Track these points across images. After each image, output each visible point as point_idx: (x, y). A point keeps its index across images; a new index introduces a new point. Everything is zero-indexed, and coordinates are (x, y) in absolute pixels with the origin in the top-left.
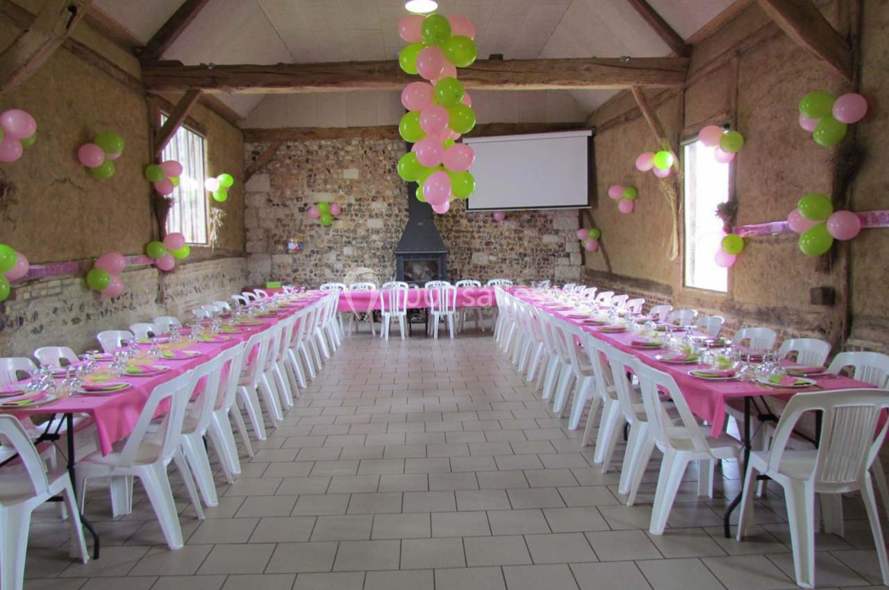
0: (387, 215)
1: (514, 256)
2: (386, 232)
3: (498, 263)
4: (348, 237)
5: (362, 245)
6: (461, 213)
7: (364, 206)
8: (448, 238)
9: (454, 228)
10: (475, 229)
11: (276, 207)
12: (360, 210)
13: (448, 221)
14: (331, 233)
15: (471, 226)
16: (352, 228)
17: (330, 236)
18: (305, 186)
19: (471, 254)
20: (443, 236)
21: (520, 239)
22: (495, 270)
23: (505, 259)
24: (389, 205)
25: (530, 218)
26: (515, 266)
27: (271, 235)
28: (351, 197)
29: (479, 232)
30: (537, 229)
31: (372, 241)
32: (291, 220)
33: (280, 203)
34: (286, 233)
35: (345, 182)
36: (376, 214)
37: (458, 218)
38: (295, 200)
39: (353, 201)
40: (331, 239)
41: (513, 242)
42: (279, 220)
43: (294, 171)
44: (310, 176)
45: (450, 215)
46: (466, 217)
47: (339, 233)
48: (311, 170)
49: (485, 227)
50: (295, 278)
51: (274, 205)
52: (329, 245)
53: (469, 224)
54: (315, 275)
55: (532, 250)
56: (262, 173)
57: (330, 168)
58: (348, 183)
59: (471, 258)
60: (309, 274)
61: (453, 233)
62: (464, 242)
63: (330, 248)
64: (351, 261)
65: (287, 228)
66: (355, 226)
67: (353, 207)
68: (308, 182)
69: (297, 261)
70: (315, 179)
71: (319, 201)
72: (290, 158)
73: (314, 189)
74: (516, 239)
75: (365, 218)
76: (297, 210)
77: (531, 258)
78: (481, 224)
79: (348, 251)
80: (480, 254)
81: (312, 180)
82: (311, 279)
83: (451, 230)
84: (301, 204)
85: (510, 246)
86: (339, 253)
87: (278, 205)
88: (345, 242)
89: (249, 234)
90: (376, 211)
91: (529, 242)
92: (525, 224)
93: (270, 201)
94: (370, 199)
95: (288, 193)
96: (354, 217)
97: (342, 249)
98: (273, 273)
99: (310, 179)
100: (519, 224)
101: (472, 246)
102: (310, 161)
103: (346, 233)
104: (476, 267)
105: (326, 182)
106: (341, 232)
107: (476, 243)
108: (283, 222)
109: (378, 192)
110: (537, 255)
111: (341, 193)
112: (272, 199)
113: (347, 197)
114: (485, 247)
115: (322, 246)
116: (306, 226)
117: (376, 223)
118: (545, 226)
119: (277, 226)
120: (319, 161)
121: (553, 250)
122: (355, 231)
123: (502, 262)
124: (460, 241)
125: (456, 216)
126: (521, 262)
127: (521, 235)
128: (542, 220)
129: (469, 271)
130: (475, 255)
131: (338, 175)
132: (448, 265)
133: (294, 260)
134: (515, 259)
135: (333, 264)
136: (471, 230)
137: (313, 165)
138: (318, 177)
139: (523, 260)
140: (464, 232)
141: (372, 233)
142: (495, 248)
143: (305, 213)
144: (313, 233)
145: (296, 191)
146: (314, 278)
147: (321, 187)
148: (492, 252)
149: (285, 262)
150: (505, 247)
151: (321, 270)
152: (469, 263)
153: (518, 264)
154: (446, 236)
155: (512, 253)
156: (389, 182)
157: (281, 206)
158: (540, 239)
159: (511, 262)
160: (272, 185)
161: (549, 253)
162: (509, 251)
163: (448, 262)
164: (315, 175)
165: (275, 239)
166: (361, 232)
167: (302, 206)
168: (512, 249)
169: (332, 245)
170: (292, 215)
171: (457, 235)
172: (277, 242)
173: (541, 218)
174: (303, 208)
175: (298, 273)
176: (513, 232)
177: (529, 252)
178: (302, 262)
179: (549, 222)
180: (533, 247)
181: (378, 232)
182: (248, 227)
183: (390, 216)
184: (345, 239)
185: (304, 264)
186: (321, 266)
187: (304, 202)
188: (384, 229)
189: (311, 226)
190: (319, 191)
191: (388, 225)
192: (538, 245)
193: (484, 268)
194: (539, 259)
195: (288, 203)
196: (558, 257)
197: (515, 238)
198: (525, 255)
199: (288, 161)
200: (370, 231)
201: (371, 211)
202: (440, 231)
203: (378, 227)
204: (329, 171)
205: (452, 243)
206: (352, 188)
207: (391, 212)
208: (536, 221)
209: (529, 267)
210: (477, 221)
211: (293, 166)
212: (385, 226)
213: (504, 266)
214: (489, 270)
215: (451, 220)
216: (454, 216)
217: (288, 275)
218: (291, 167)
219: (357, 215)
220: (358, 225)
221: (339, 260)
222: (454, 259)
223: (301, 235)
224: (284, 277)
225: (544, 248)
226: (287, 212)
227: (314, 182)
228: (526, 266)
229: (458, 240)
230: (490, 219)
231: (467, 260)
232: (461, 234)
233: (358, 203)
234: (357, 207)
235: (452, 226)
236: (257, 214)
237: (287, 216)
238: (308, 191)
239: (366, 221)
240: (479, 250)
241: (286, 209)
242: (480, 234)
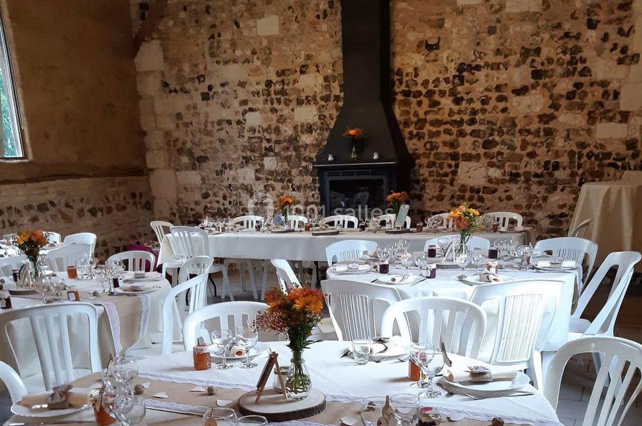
0: (322, 99)
1: (533, 168)
2: (321, 129)
3: (503, 182)
4: (269, 141)
5: (289, 153)
6: (443, 86)
7: (288, 85)
8: (420, 137)
9: (430, 117)
10: (466, 117)
11: (173, 93)
12: (283, 92)
13: (420, 104)
14: (247, 134)
15: (459, 112)
16: (274, 124)
17: (246, 139)
18: (207, 55)
19: (457, 166)
20: (411, 133)
21: (549, 132)
22: (496, 195)
23: (518, 175)
24: (326, 79)
25: (571, 88)
26: (535, 189)
27: (172, 140)
28: (270, 68)
29: (472, 122)
30: (586, 111)
31: (302, 146)
32: (193, 115)
33: (178, 88)
34: (190, 136)
35: (261, 43)
36: (307, 97)
37: (436, 97)
38: (197, 81)
39: (274, 78)
40: (247, 144)
41: (534, 141)
42: (179, 116)
43: (192, 31)
44: (212, 37)
45: (424, 91)
46: (453, 93)
47: (257, 134)
48: (213, 26)
49: (484, 111)
50: (206, 207)
51: (171, 91)
52: (244, 155)
53: (456, 108)
54: (230, 203)
55: (571, 154)
56: (152, 39)
57: (238, 21)
58: (265, 43)
59: (455, 173)
60: (222, 201)
61: (428, 127)
62: (445, 144)
63: (247, 160)
64: (275, 181)
65: (190, 129)
66: (278, 121)
67: (272, 89)
68: (211, 48)
69: (207, 182)
70: (219, 42)
71: (229, 81)
72: (185, 9)
73: (220, 59)
74: (542, 134)
75: (291, 106)
76: (200, 97)
77: (568, 171)
78: (477, 105)
79: (270, 163)
80: (472, 164)
81: (215, 44)
82: (225, 210)
83: (425, 120)
84: (203, 88)
85: (530, 149)
86: (258, 167)
87: (176, 91)
88: (266, 149)
89: (147, 139)
90: (309, 92)
91: (567, 138)
92: (563, 102)
93: (166, 85)
94: (298, 69)
95: (187, 68)
96: (276, 105)
97: (262, 160)
98: (180, 199)
99: (212, 43)
100: (550, 102)
101: (460, 150)
102: (211, 11)
103: (266, 134)
104: (463, 188)
105: (234, 45)
106: (259, 132)
107: (466, 145)
108: (185, 120)
109: (309, 57)
110: (580, 166)
111: (257, 63)
112: (168, 82)
113: (263, 68)
114: (481, 151)
115: (234, 156)
116: (212, 123)
117: (307, 114)
118: (601, 104)
119: (178, 126)
120: (223, 10)
121: (614, 156)
122: (277, 130)
123: (510, 181)
124: (438, 140)
125: (435, 92)
126: (546, 178)
127: (551, 125)
128: (598, 91)
129: (452, 197)
130: (464, 166)
131: (250, 30)
132: (416, 186)
133: (203, 179)
134: (536, 175)
135: (251, 185)
136: (457, 117)
137: (215, 18)
138: (222, 38)
139: (551, 175)
140: (446, 123)
141: (302, 132)
142: (500, 153)
143: (209, 101)
144: (222, 135)
145: (196, 66)
146: (229, 207)
147: (228, 56)
148: (495, 160)
149: (193, 182)
150: (518, 151)
151: (236, 195)
152: (452, 183)
153: (540, 183)
154: (415, 132)
155: (532, 161)
156: (324, 36)
157: (180, 93)
158: (589, 132)
159: (527, 181)
160: (165, 58)
161: (606, 162)
162: (525, 159)
163: (418, 182)
164: (219, 35)
165: (178, 147)
166: (287, 130)
167: (207, 91)
168: (532, 155)
169: (249, 153)
170: (195, 107)
171: (434, 129)
172: (180, 151)
173: (595, 87)
174: (208, 94)
175: (209, 199)
176: (536, 120)
177: (564, 160)
178: (212, 182)
179: (611, 97)
180: (575, 149)
181: (309, 129)
182: (145, 129)
183: (326, 99)
184: (265, 144)
185: (215, 185)
186: (237, 189)
187: (207, 83)
188: (319, 122)
189: (219, 123)
190: (226, 63)
191: (325, 116)
192: (582, 145)
193: (478, 191)
194: (583, 174)
195: (188, 86)
196: (624, 168)
197: (539, 132)
198: (556, 166)
199: (183, 15)
200: (299, 129)
201: (299, 91)
202: (407, 124)
203: (310, 121)
204: (238, 25)
205: (425, 145)
206: (270, 53)
207: (328, 93)
208: (585, 94)
209: (562, 190)
210: (471, 101)
211: (190, 22)
212: (320, 118)
213: (514, 188)
214: (485, 196)
215: (426, 102)
216: (430, 94)
217: (196, 203)
218: (187, 23)
219: (279, 101)
220: (282, 119)
221: (258, 179)
222: (427, 174)
223: (208, 139)
224: (193, 206)
225: (596, 151)
226: (187, 102)
227: (218, 47)
228: (555, 189)
229: (434, 140)
230: (494, 95)
231: (450, 176)
232: (442, 128)
233: (280, 79)
234: (279, 87)
235: (426, 113)
236: (153, 107)
237: (188, 108)
238: (212, 66)
239: (293, 110)
240: (468, 158)
241: (186, 96)
242: (475, 127)
